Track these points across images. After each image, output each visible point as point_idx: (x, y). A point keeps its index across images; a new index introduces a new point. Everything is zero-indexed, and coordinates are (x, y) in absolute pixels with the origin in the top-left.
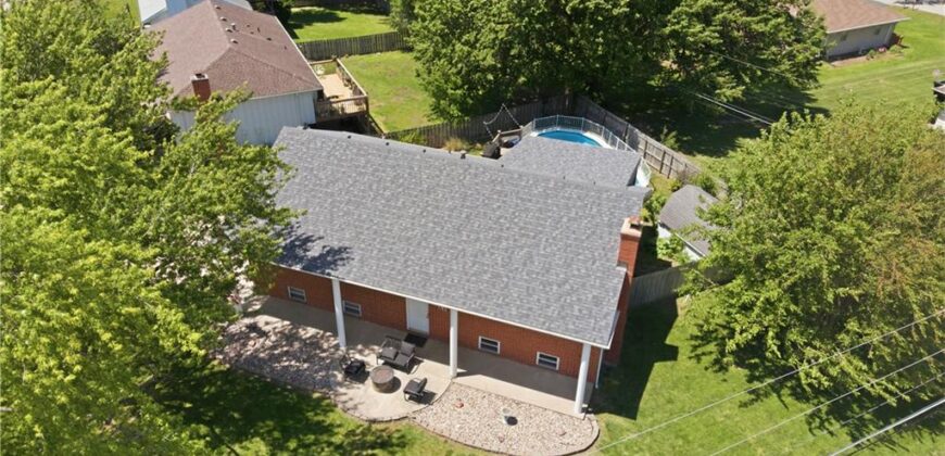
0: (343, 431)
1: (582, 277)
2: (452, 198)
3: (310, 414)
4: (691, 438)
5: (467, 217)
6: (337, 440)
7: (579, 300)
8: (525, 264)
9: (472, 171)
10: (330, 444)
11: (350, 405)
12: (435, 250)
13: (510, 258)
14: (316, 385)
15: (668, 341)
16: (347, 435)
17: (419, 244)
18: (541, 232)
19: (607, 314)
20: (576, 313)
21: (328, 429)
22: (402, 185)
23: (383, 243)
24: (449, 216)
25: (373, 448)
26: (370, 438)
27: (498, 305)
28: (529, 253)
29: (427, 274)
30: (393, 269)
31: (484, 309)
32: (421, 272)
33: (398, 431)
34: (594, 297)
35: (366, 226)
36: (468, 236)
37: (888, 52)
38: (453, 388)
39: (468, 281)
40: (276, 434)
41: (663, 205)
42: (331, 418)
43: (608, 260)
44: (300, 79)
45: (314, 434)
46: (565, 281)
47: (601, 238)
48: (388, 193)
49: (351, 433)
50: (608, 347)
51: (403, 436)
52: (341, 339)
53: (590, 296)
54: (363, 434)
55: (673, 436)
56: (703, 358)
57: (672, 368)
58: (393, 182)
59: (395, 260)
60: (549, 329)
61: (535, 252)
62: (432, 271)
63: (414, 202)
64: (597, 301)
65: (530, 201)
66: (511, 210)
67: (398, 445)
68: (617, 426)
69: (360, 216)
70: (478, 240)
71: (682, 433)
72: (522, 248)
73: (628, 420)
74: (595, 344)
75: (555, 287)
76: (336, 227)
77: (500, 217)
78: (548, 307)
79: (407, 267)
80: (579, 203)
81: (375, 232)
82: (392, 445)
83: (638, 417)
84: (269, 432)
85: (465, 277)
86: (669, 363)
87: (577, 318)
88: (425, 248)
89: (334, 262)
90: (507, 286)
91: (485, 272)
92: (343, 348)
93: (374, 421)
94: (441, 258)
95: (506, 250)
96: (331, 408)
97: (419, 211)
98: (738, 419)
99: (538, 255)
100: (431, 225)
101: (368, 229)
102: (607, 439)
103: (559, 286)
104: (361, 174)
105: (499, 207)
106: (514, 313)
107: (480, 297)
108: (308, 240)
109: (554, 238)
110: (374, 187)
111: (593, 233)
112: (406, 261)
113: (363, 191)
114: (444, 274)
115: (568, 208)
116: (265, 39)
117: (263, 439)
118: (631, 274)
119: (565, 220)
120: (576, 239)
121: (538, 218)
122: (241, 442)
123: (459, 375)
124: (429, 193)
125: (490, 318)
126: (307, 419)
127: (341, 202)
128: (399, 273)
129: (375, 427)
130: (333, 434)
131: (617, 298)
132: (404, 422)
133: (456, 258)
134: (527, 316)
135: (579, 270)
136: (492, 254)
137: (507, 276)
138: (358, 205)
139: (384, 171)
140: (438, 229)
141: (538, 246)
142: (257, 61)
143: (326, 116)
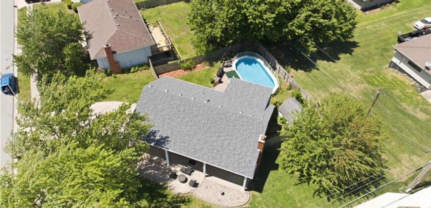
0: (170, 197)
1: (246, 152)
2: (204, 120)
3: (160, 191)
4: (278, 200)
5: (209, 127)
6: (169, 200)
7: (244, 161)
8: (228, 147)
9: (211, 109)
10: (166, 202)
11: (172, 188)
12: (198, 140)
13: (223, 144)
14: (160, 180)
15: (276, 162)
16: (171, 199)
17: (193, 137)
18: (234, 134)
19: (253, 167)
20: (243, 166)
21: (165, 196)
22: (187, 113)
23: (181, 136)
24: (203, 126)
25: (180, 203)
26: (179, 199)
27: (219, 162)
28: (229, 142)
29: (196, 149)
30: (185, 147)
31: (214, 163)
32: (194, 149)
33: (187, 197)
34: (249, 160)
35: (175, 129)
36: (209, 135)
37: (391, 5)
38: (205, 181)
39: (209, 152)
40: (150, 198)
41: (280, 104)
42: (166, 192)
43: (255, 146)
44: (145, 41)
45: (161, 198)
46: (240, 154)
47: (253, 138)
48: (182, 116)
49: (173, 198)
50: (252, 178)
51: (189, 199)
52: (167, 161)
53: (248, 160)
54: (177, 198)
55: (272, 199)
56: (286, 168)
57: (276, 173)
58: (184, 112)
59: (185, 143)
60: (234, 171)
61: (231, 142)
62: (197, 148)
63: (191, 120)
64: (250, 162)
65: (230, 122)
66: (224, 125)
67: (187, 202)
68: (256, 195)
69: (173, 124)
70: (212, 136)
71: (275, 198)
72: (227, 140)
73: (259, 193)
74: (248, 177)
75: (237, 156)
76: (165, 129)
77: (220, 128)
78: (234, 163)
79: (190, 146)
80: (246, 124)
81: (178, 132)
82: (186, 202)
83: (263, 192)
84: (148, 197)
85: (208, 151)
86: (275, 171)
87: (243, 168)
88: (195, 139)
89: (164, 142)
90: (221, 155)
91: (215, 149)
92: (168, 165)
93: (180, 193)
94: (200, 143)
95: (222, 140)
96: (166, 188)
97: (193, 124)
98: (294, 193)
99: (232, 143)
100: (197, 129)
101: (176, 130)
102: (252, 200)
103: (238, 155)
104: (172, 108)
105: (220, 124)
106: (223, 165)
107: (213, 159)
108: (155, 132)
109: (238, 137)
110: (177, 113)
111: (251, 136)
112: (189, 144)
113: (174, 115)
114: (201, 149)
115: (243, 126)
116: (129, 17)
117: (146, 200)
118: (262, 151)
119: (242, 130)
120: (244, 138)
121: (233, 129)
122: (139, 201)
123: (207, 176)
124: (196, 117)
125: (216, 166)
126: (159, 192)
127: (166, 119)
128: (187, 148)
129: (180, 195)
130: (167, 198)
131: (256, 161)
132: (189, 194)
133: (205, 143)
134: (228, 166)
135: (245, 150)
136: (217, 142)
137: (222, 151)
138: (172, 120)
139: (180, 107)
140: (199, 131)
141: (232, 139)
142: (128, 35)
143: (156, 53)
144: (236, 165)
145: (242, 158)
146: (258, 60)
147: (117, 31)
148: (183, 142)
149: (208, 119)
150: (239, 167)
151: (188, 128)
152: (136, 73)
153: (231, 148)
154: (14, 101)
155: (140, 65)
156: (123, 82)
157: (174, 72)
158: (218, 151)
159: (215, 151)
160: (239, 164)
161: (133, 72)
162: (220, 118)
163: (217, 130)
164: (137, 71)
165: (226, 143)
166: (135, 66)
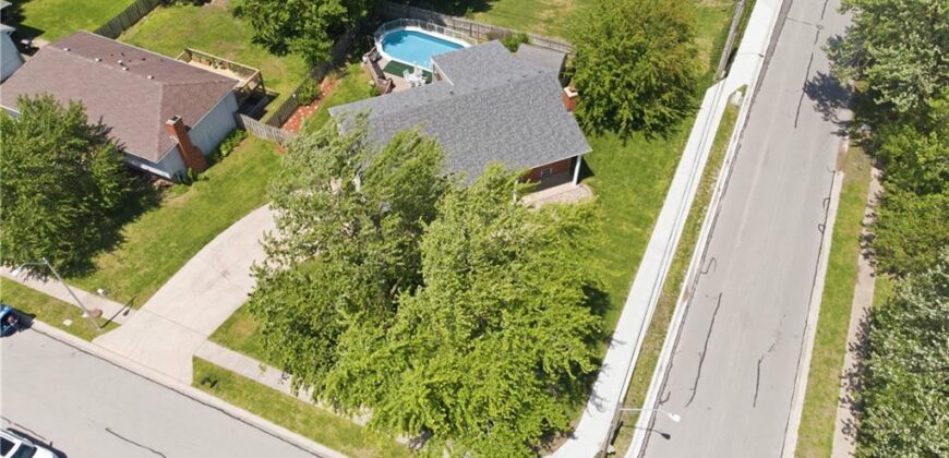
1: (558, 126)
5: (487, 124)
7: (566, 137)
8: (531, 134)
13: (522, 134)
18: (525, 114)
19: (580, 136)
20: (569, 143)
24: (478, 129)
27: (538, 158)
28: (528, 127)
34: (570, 132)
36: (495, 134)
39: (516, 156)
43: (561, 112)
44: (222, 82)
46: (554, 131)
47: (552, 102)
53: (568, 133)
60: (565, 156)
61: (530, 125)
64: (573, 133)
65: (508, 100)
66: (504, 110)
68: (591, 182)
70: (501, 134)
72: (523, 126)
74: (586, 152)
75: (552, 137)
77: (502, 116)
78: (557, 147)
80: (532, 90)
85: (513, 155)
87: (571, 145)
90: (533, 149)
95: (517, 131)
99: (532, 125)
100: (473, 139)
103: (553, 135)
105: (497, 112)
106: (546, 158)
107: (527, 160)
111: (547, 102)
115: (529, 95)
116: (142, 61)
119: (531, 102)
121: (519, 108)
125: (538, 166)
133: (500, 148)
135: (554, 123)
136: (513, 137)
137: (529, 144)
140: (478, 138)
141: (528, 121)
142: (186, 85)
143: (243, 99)
144: (560, 148)
145: (560, 135)
146: (408, 28)
147: (165, 86)
148: (470, 166)
149: (477, 115)
150: (566, 148)
151: (459, 145)
152: (232, 153)
153: (537, 132)
154: (44, 334)
155: (230, 134)
156: (227, 177)
157: (294, 117)
158: (524, 146)
159: (521, 149)
160: (562, 144)
161: (228, 155)
162: (492, 104)
163: (499, 122)
164: (232, 150)
165: (525, 130)
166: (223, 141)
